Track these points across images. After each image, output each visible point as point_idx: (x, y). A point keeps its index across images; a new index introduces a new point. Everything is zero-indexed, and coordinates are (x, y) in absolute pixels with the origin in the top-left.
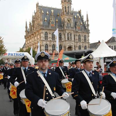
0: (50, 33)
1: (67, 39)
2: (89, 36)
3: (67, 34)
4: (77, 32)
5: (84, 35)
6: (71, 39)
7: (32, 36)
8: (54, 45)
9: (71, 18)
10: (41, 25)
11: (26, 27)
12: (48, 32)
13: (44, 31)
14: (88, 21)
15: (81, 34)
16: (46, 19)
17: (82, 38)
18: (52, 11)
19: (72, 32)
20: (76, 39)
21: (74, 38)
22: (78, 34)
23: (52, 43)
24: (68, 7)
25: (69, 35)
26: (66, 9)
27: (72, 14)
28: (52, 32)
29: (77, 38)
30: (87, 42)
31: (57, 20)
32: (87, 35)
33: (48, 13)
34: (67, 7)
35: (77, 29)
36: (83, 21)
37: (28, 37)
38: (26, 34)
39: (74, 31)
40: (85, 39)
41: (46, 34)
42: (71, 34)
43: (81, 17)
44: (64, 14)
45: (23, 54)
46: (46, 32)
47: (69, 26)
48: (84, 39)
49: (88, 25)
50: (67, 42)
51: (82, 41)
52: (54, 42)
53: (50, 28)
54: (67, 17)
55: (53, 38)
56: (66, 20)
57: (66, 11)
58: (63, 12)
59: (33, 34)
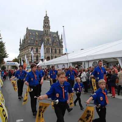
1: (46, 52)
2: (62, 50)
3: (46, 48)
5: (59, 49)
6: (49, 51)
8: (37, 56)
9: (49, 38)
10: (29, 43)
11: (20, 43)
12: (33, 47)
13: (31, 47)
14: (62, 39)
16: (32, 39)
17: (58, 51)
18: (37, 33)
19: (50, 47)
21: (52, 52)
22: (54, 48)
23: (36, 55)
24: (48, 31)
25: (48, 49)
26: (46, 32)
28: (36, 47)
29: (54, 51)
30: (61, 53)
31: (40, 39)
32: (61, 49)
33: (34, 34)
35: (54, 45)
36: (59, 39)
38: (20, 47)
40: (60, 52)
41: (32, 49)
43: (58, 36)
45: (14, 63)
46: (32, 48)
47: (48, 43)
49: (62, 42)
50: (46, 54)
51: (57, 53)
52: (37, 54)
53: (35, 45)
54: (47, 37)
55: (37, 51)
56: (46, 39)
57: (46, 33)
58: (44, 34)
59: (24, 48)
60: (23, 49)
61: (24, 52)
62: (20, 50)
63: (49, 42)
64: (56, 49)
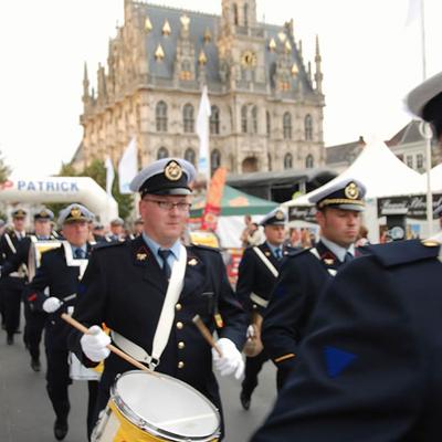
0: (174, 106)
1: (239, 129)
2: (321, 118)
4: (277, 102)
5: (303, 112)
6: (255, 127)
7: (108, 116)
9: (256, 47)
10: (142, 76)
12: (168, 99)
13: (153, 99)
14: (318, 59)
15: (292, 110)
16: (160, 52)
17: (298, 125)
18: (185, 21)
19: (260, 102)
20: (272, 128)
21: (268, 126)
22: (281, 110)
23: (184, 144)
24: (246, 7)
25: (249, 114)
26: (235, 13)
27: (260, 34)
28: (182, 101)
29: (278, 123)
30: (316, 139)
31: (202, 57)
32: (314, 112)
33: (167, 27)
34: (240, 5)
35: (278, 92)
36: (299, 60)
37: (92, 121)
38: (85, 108)
39: (265, 96)
40: (309, 131)
41: (161, 108)
42: (255, 111)
43: (294, 45)
44: (228, 33)
45: (73, 186)
46: (162, 102)
47: (249, 78)
48: (303, 128)
49: (319, 77)
50: (240, 140)
51: (295, 138)
52: (189, 139)
53: (176, 87)
54: (242, 44)
55: (189, 122)
56: (236, 55)
57: (236, 22)
58: (226, 26)
59: (110, 110)
60: (101, 116)
61: (111, 129)
62: (85, 120)
63: (253, 74)
64: (287, 114)
